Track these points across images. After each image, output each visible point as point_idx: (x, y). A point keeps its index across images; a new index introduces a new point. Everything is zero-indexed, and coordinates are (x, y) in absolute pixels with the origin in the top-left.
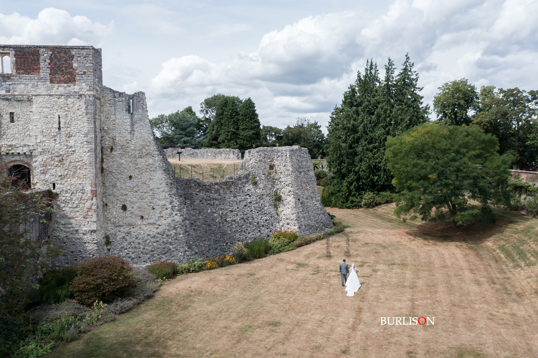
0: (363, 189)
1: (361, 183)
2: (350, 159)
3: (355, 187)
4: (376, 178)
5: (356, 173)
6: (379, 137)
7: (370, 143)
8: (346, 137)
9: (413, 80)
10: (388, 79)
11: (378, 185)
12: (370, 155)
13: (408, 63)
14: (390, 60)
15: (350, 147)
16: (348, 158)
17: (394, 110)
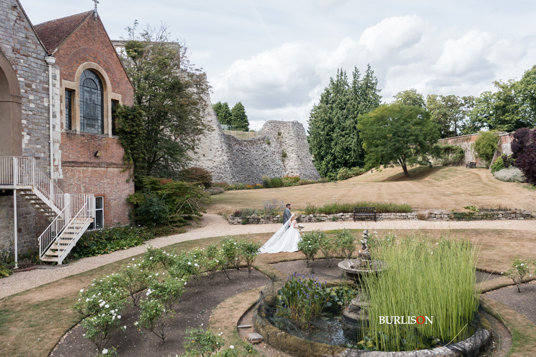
0: (338, 167)
1: (336, 162)
2: (327, 144)
3: (332, 165)
4: (348, 157)
5: (333, 154)
6: (349, 126)
7: (342, 131)
8: (324, 127)
9: (374, 83)
10: (355, 83)
11: (349, 163)
12: (343, 139)
13: (369, 71)
14: (356, 68)
15: (328, 135)
16: (326, 143)
17: (360, 106)
